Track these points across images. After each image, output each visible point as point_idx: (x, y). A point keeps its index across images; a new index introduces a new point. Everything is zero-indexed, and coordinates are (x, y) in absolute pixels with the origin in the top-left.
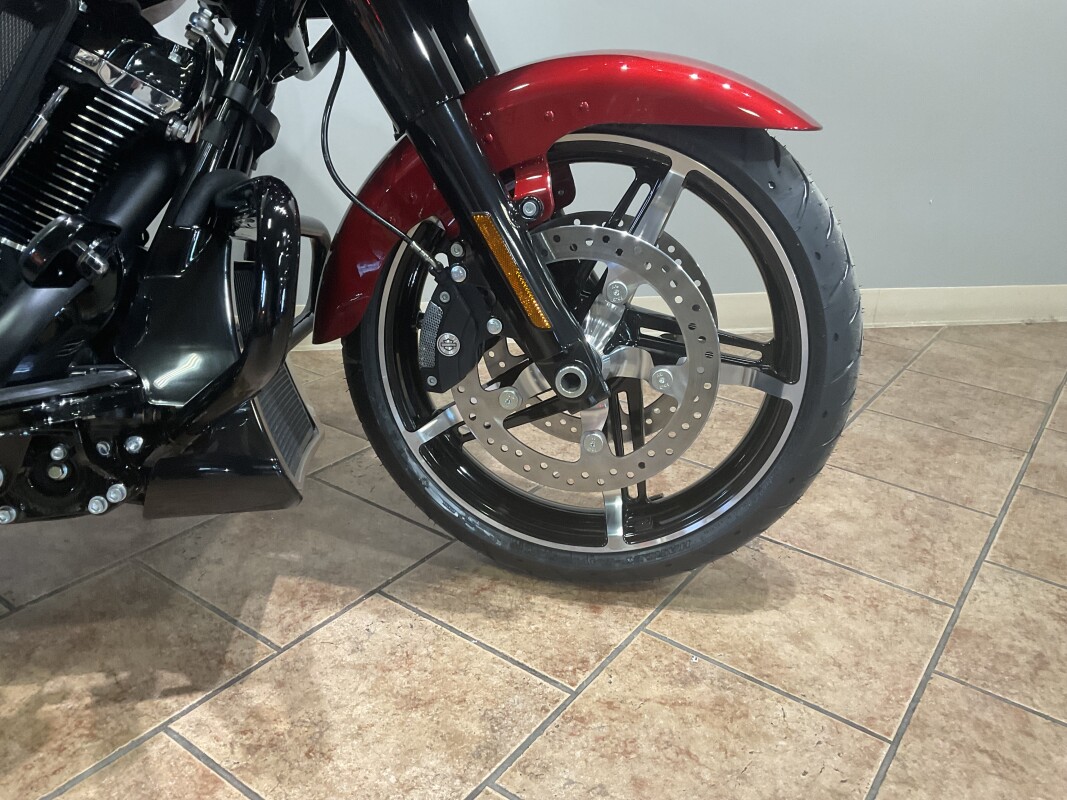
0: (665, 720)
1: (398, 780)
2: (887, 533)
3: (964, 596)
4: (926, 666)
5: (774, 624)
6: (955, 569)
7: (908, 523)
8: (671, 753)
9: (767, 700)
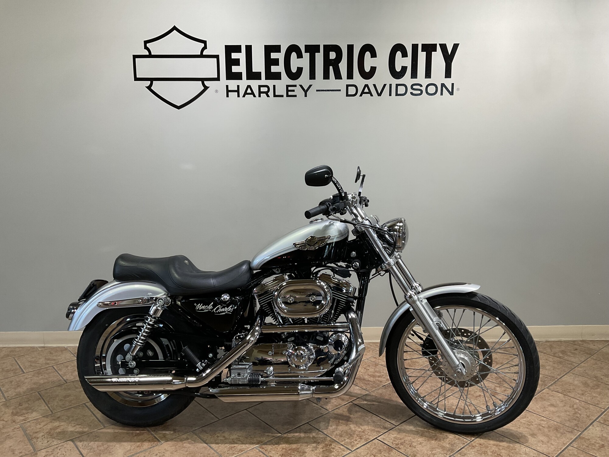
0: (494, 448)
1: (431, 453)
2: (566, 411)
3: (586, 429)
4: (568, 444)
5: (526, 431)
6: (585, 422)
7: (574, 409)
8: (496, 454)
9: (521, 447)
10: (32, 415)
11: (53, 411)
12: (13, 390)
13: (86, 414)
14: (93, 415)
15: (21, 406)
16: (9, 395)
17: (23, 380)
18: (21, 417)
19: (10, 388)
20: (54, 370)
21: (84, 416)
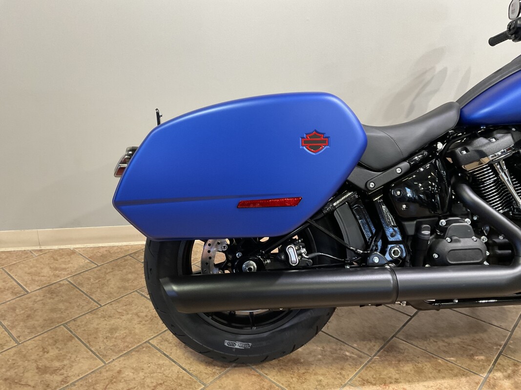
10: (73, 370)
11: (104, 360)
12: (22, 323)
13: (161, 362)
14: (173, 363)
15: (48, 353)
16: (19, 334)
17: (30, 304)
18: (56, 375)
19: (16, 320)
20: (72, 286)
21: (160, 366)
